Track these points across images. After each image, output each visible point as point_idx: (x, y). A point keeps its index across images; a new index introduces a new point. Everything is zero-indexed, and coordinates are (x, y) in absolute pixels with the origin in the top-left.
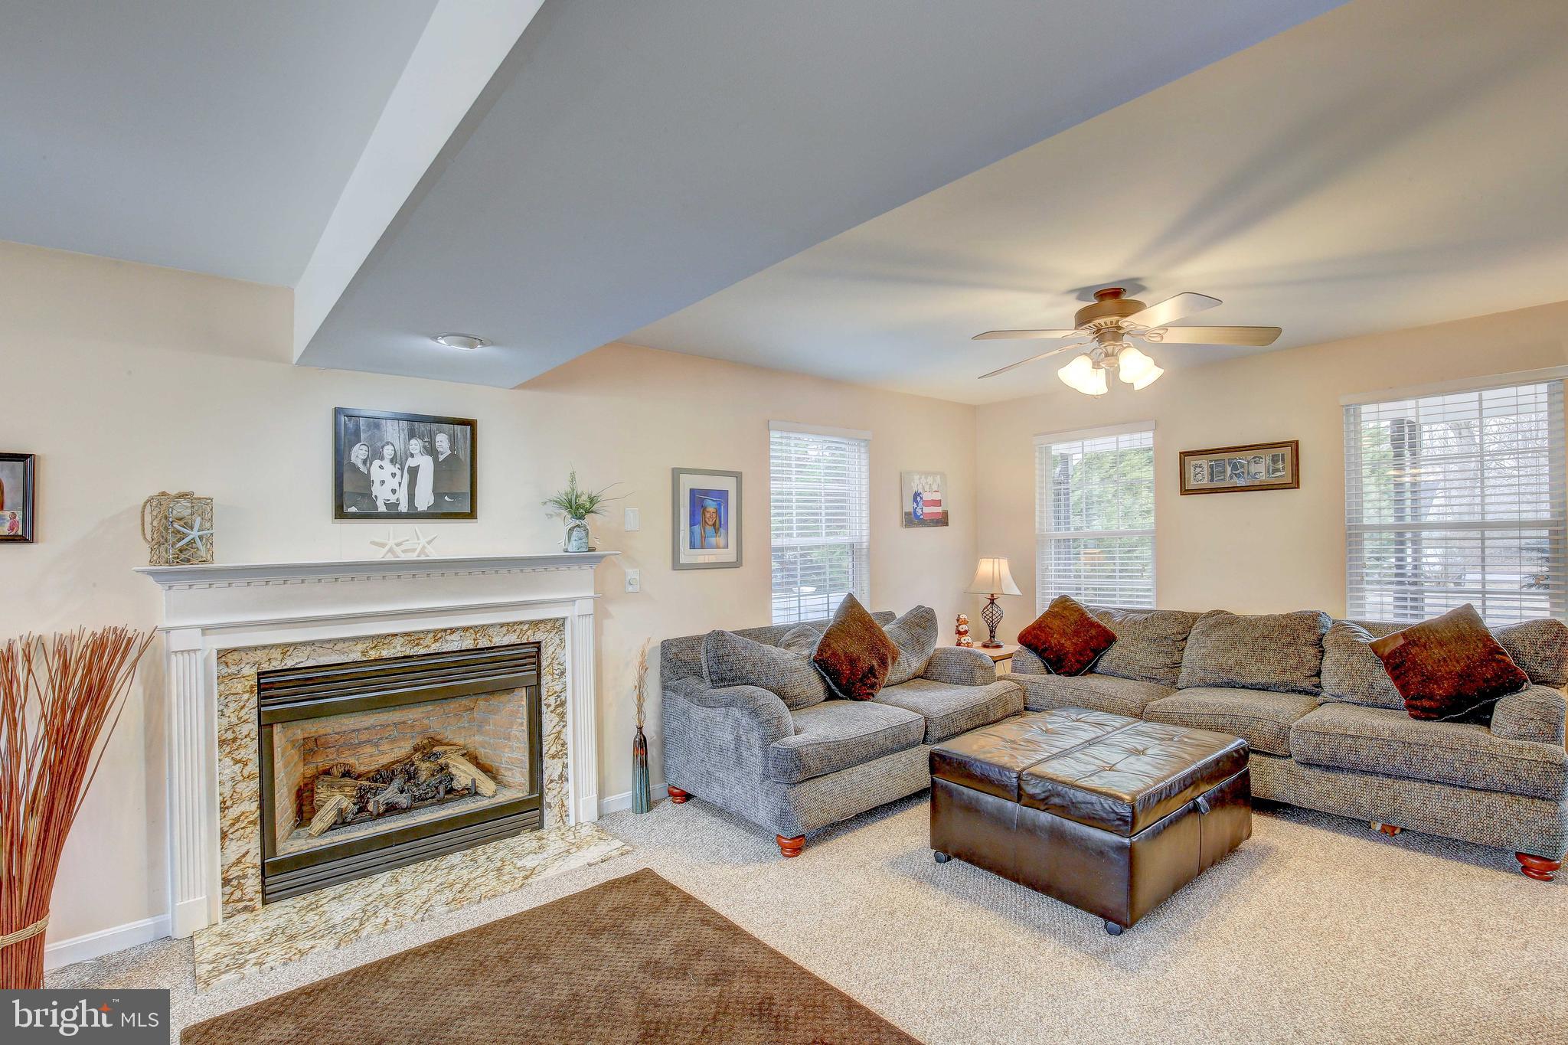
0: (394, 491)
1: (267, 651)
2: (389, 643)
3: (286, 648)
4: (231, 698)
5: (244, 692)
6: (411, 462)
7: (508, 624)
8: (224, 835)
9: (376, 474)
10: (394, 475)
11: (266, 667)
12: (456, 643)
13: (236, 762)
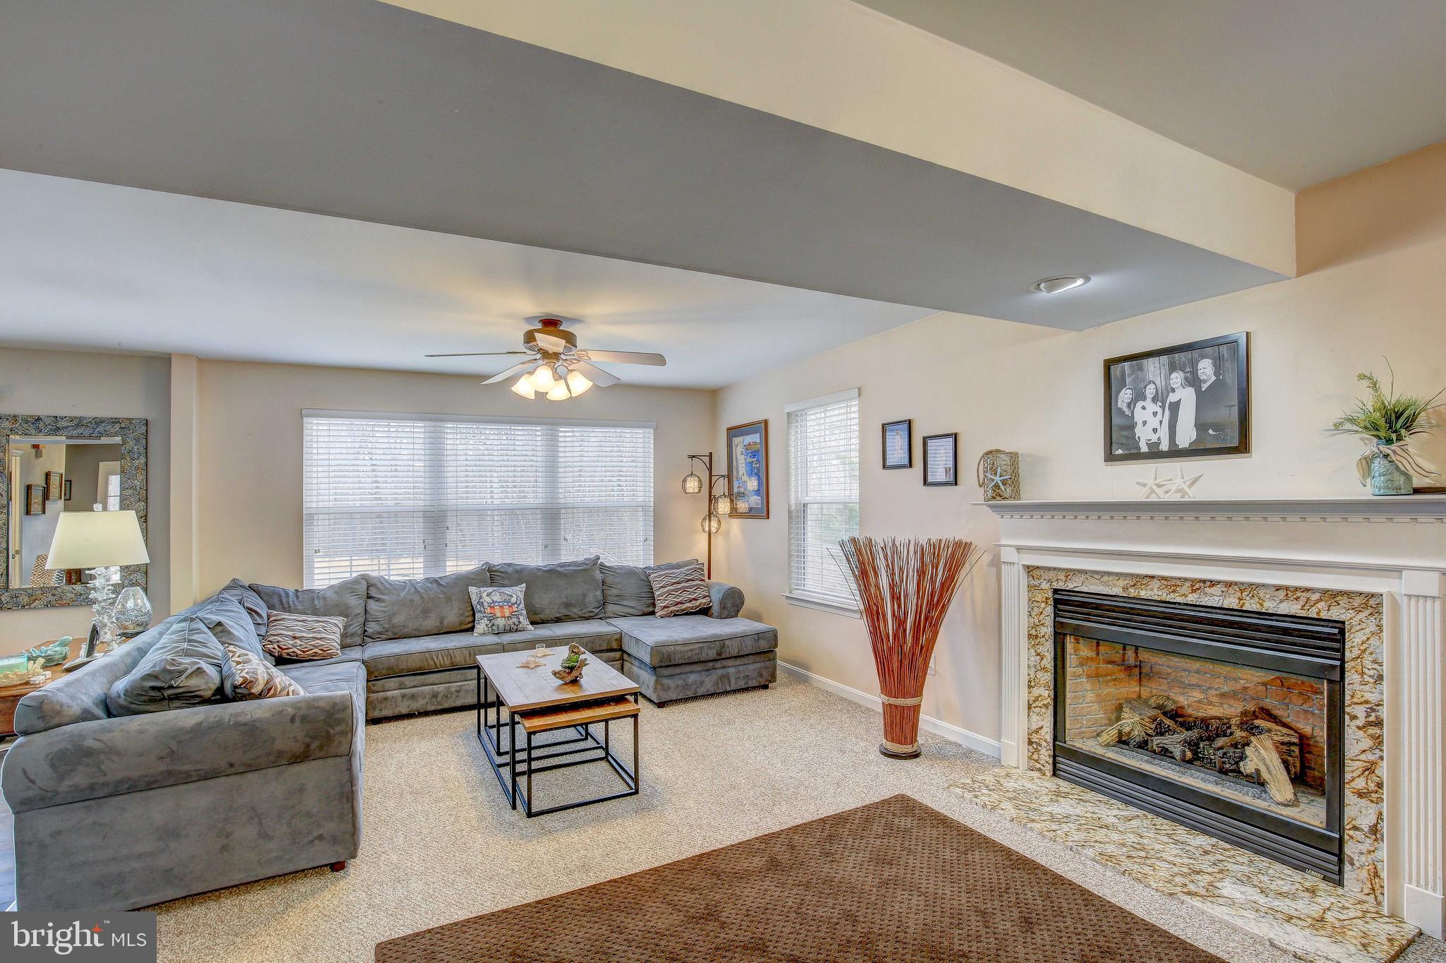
0: (1155, 431)
1: (1056, 572)
2: (1147, 584)
3: (1070, 573)
4: (1035, 604)
5: (1043, 602)
6: (1173, 398)
7: (1287, 588)
8: (1029, 708)
9: (1139, 415)
10: (1155, 414)
11: (1060, 585)
12: (1217, 599)
13: (1038, 654)
